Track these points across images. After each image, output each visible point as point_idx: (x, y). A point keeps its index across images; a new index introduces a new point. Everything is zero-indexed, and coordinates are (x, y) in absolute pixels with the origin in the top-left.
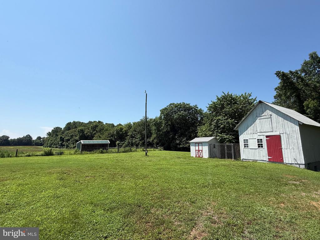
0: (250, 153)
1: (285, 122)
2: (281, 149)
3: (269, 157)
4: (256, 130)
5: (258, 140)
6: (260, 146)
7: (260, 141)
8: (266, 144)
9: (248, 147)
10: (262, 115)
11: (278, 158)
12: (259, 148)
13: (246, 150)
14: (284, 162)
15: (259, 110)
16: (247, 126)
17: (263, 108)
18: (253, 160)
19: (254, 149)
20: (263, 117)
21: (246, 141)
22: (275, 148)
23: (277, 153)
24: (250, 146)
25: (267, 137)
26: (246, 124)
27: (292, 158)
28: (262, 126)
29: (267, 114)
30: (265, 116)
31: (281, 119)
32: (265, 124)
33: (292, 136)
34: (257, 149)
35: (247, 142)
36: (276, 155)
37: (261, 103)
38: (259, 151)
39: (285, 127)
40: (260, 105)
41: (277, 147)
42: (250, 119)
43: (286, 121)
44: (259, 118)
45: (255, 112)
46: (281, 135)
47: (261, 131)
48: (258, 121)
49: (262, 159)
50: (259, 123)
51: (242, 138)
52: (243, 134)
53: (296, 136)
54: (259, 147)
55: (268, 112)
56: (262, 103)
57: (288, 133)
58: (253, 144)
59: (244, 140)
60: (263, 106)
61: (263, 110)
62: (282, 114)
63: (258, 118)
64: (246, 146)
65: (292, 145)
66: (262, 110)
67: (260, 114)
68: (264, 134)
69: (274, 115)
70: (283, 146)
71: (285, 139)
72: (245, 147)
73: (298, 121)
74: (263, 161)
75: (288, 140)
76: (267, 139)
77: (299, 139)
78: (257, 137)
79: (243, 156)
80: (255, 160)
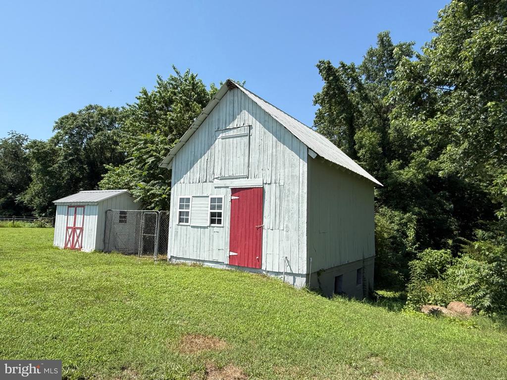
0: (189, 238)
1: (279, 148)
2: (261, 229)
3: (232, 254)
4: (211, 172)
5: (213, 200)
6: (215, 218)
7: (216, 202)
8: (229, 213)
9: (187, 221)
10: (231, 126)
11: (250, 256)
12: (213, 225)
13: (183, 230)
14: (263, 268)
15: (225, 108)
16: (192, 158)
17: (236, 105)
18: (194, 260)
19: (201, 227)
20: (231, 133)
21: (185, 202)
22: (247, 226)
23: (251, 241)
24: (194, 220)
25: (234, 191)
26: (191, 152)
27: (281, 256)
28: (227, 158)
29: (242, 125)
30: (235, 130)
31: (271, 138)
32: (235, 154)
33: (289, 190)
34: (207, 227)
35: (188, 206)
36: (247, 247)
37: (232, 91)
38: (212, 234)
39: (276, 164)
40: (229, 96)
41: (251, 224)
42: (202, 136)
43: (281, 147)
44: (224, 135)
45: (215, 116)
46: (267, 188)
47: (223, 174)
48: (219, 142)
49: (215, 258)
50: (220, 149)
51: (177, 192)
52: (182, 180)
53: (297, 192)
54: (212, 221)
55: (246, 118)
56: (236, 90)
57: (282, 184)
58: (200, 213)
59: (182, 200)
60: (236, 98)
61: (236, 110)
62: (275, 125)
63: (221, 135)
64: (183, 218)
65: (286, 219)
66: (231, 113)
67: (226, 124)
68: (228, 183)
69: (258, 127)
70: (267, 222)
71: (273, 198)
72: (181, 220)
73: (308, 148)
74: (217, 262)
75: (279, 203)
76: (233, 198)
77: (302, 203)
78: (210, 191)
79: (173, 249)
80: (199, 260)
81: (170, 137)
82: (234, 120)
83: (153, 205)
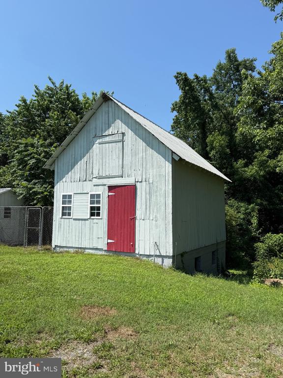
0: (72, 229)
1: (148, 152)
2: (134, 219)
3: (110, 241)
4: (90, 172)
5: (92, 196)
6: (95, 212)
7: (95, 198)
8: (106, 207)
9: (69, 214)
10: (106, 133)
11: (126, 242)
12: (92, 217)
13: (66, 222)
14: (137, 252)
15: (101, 117)
16: (73, 161)
17: (111, 115)
18: (76, 248)
19: (82, 220)
20: (107, 139)
21: (67, 198)
22: (122, 217)
23: (126, 229)
24: (75, 214)
25: (111, 188)
26: (72, 156)
27: (152, 241)
28: (104, 161)
29: (116, 133)
30: (111, 137)
31: (141, 144)
32: (111, 157)
33: (157, 187)
34: (87, 220)
35: (70, 202)
36: (122, 234)
37: (107, 103)
38: (92, 225)
39: (146, 165)
40: (104, 107)
41: (126, 216)
42: (82, 141)
43: (150, 151)
44: (100, 140)
45: (92, 124)
46: (138, 185)
47: (101, 174)
48: (96, 147)
49: (95, 245)
50: (98, 153)
51: (60, 190)
52: (64, 180)
53: (163, 189)
54: (92, 214)
55: (119, 126)
56: (110, 102)
57: (151, 182)
58: (81, 208)
59: (64, 197)
60: (110, 109)
61: (111, 119)
62: (144, 132)
63: (98, 141)
64: (66, 212)
65: (155, 211)
66: (107, 122)
67: (102, 131)
68: (106, 181)
69: (130, 134)
70: (139, 213)
71: (144, 193)
72: (63, 214)
73: (173, 152)
74: (97, 249)
75: (149, 197)
76: (110, 194)
77: (168, 197)
78: (90, 188)
79: (57, 239)
80: (81, 248)
81: (48, 141)
82: (109, 127)
83: (35, 202)
